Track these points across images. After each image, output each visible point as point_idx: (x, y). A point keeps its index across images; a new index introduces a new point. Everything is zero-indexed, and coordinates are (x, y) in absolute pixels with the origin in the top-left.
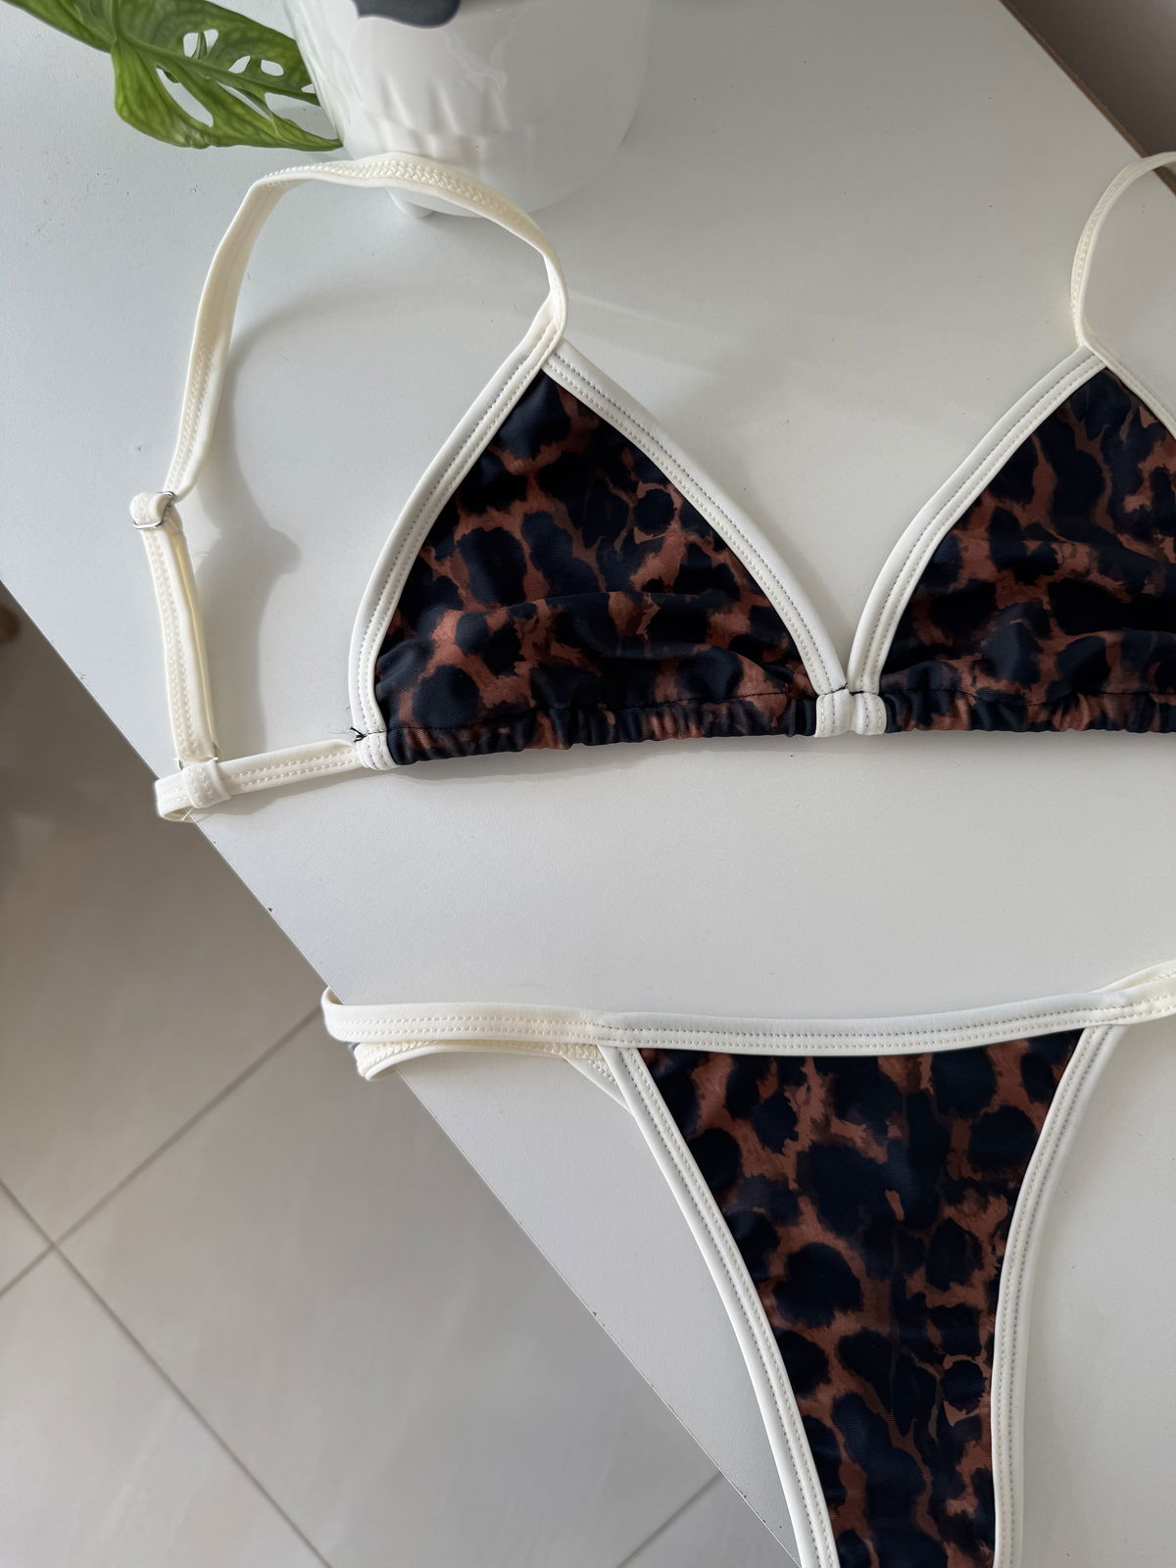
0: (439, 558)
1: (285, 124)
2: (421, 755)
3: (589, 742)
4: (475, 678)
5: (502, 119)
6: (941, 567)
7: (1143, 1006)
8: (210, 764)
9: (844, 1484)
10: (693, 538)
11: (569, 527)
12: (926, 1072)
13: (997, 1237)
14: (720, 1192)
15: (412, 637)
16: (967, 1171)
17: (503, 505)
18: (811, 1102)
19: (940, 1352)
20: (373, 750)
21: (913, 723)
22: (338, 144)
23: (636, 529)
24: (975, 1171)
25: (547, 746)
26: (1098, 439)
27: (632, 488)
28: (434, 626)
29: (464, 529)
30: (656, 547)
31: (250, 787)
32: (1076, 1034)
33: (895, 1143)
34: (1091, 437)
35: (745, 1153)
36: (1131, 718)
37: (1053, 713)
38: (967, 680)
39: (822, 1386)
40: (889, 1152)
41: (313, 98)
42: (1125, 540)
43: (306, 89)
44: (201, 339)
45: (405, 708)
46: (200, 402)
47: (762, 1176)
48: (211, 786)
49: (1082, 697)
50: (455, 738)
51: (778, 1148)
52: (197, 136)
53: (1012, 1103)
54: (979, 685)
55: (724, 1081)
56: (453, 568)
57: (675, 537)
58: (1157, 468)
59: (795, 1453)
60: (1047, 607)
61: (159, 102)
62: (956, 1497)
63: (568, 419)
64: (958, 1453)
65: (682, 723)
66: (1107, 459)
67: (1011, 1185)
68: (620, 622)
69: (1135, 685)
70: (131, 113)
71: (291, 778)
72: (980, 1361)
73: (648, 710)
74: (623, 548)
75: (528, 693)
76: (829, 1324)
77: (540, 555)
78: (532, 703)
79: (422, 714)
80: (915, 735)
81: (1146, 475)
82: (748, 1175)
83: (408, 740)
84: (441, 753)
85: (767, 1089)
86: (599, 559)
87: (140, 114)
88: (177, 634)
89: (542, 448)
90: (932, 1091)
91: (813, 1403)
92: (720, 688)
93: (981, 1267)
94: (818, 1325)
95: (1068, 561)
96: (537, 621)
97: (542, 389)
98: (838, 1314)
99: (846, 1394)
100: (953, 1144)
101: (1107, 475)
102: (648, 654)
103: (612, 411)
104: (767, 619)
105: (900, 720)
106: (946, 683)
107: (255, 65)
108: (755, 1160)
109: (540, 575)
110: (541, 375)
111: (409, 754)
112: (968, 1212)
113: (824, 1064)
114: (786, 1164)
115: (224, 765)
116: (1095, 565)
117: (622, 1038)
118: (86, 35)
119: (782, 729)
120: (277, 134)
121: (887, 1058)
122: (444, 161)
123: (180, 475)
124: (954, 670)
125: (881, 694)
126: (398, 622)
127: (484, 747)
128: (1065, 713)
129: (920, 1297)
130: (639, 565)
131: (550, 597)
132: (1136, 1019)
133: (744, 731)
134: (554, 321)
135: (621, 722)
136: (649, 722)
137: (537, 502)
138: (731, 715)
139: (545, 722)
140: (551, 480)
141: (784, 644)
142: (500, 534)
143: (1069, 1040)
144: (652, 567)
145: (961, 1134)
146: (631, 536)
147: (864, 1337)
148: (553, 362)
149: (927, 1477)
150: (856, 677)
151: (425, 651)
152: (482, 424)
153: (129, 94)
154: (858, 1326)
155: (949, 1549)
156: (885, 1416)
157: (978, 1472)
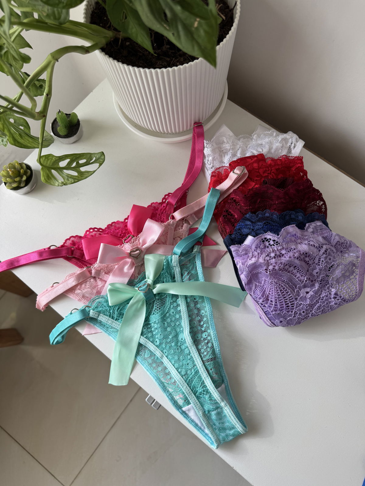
61: (52, 178)
153: (45, 177)
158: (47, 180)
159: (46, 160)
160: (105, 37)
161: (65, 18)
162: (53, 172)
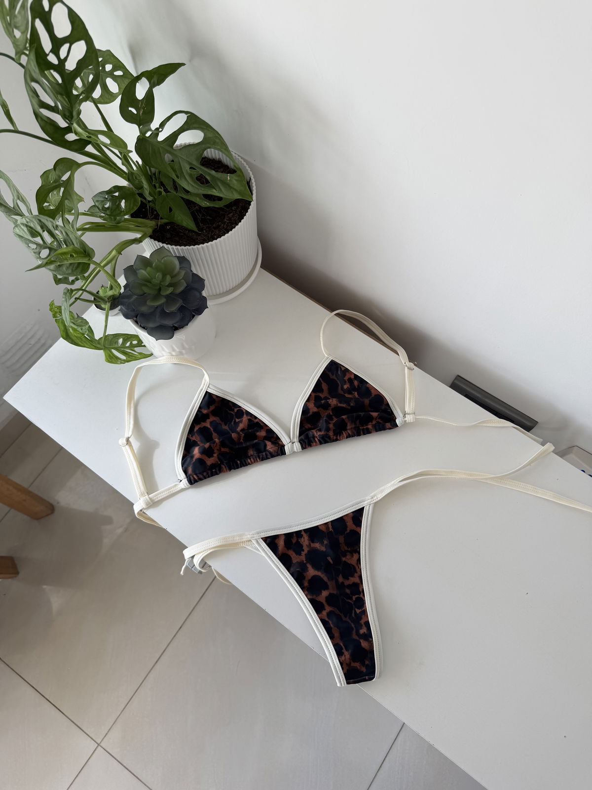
0: (192, 436)
1: (140, 353)
2: (196, 481)
3: (235, 469)
4: (205, 460)
5: (187, 346)
6: (305, 411)
7: (375, 498)
8: (147, 496)
9: (334, 633)
11: (221, 422)
12: (330, 526)
13: (358, 564)
14: (288, 569)
15: (189, 455)
16: (346, 548)
17: (204, 421)
18: (305, 541)
19: (351, 596)
20: (184, 483)
21: (307, 446)
22: (152, 355)
24: (348, 548)
25: (224, 472)
27: (234, 410)
28: (193, 451)
29: (196, 429)
30: (241, 422)
31: (157, 500)
32: (363, 508)
33: (326, 544)
34: (333, 375)
35: (292, 558)
36: (355, 433)
37: (337, 436)
38: (315, 434)
39: (324, 611)
40: (325, 547)
41: (144, 346)
42: (347, 395)
43: (143, 344)
44: (128, 401)
46: (130, 416)
47: (297, 562)
48: (148, 501)
49: (343, 431)
50: (203, 475)
51: (300, 555)
52: (122, 361)
53: (352, 529)
54: (318, 434)
55: (283, 541)
56: (196, 438)
57: (245, 418)
58: (349, 378)
59: (320, 629)
60: (331, 414)
61: (113, 357)
62: (361, 629)
63: (214, 399)
64: (361, 619)
65: (255, 459)
66: (338, 379)
67: (358, 550)
68: (236, 440)
69: (353, 426)
70: (108, 360)
71: (166, 495)
72: (361, 596)
73: (247, 458)
74: (234, 424)
75: (218, 461)
76: (321, 595)
77: (216, 430)
78: (219, 463)
79: (194, 471)
80: (310, 448)
81: (346, 380)
82: (294, 563)
83: (192, 478)
84: (201, 479)
85: (294, 540)
86: (229, 427)
87: (110, 360)
88: (134, 468)
89: (210, 407)
90: (332, 530)
91: (322, 616)
92: (262, 449)
93: (357, 573)
94: (319, 595)
95: (332, 403)
96: (216, 444)
97: (208, 394)
98: (323, 591)
99: (330, 611)
100: (340, 542)
101: (339, 382)
102: (244, 445)
103: (224, 395)
104: (270, 432)
105: (304, 446)
106: (312, 436)
107: (131, 343)
108: (295, 558)
109: (216, 434)
110: (207, 392)
111: (193, 482)
112: (348, 558)
113: (306, 531)
114: (303, 558)
115: (151, 496)
116: (338, 403)
117: (257, 537)
118: (98, 349)
119: (278, 455)
120: (139, 357)
121: (320, 525)
122: (177, 355)
123: (129, 432)
124: (312, 432)
125: (299, 442)
126: (185, 453)
127: (210, 476)
128: (340, 436)
129: (343, 583)
130: (238, 426)
131: (219, 439)
132: (375, 501)
133: (270, 457)
134: (207, 381)
135: (241, 463)
136: (248, 461)
137: (212, 418)
138: (266, 455)
139: (223, 466)
140: (214, 413)
141: (275, 436)
142: (205, 428)
143: (361, 510)
144: (241, 426)
145: (341, 539)
146: (235, 420)
147: (330, 595)
148: (209, 389)
149: (353, 626)
150: (293, 439)
151: (192, 457)
152: (196, 405)
153: (108, 358)
154: (328, 593)
155: (361, 641)
156: (340, 614)
157: (366, 622)
159: (106, 340)
160: (150, 227)
162: (113, 351)
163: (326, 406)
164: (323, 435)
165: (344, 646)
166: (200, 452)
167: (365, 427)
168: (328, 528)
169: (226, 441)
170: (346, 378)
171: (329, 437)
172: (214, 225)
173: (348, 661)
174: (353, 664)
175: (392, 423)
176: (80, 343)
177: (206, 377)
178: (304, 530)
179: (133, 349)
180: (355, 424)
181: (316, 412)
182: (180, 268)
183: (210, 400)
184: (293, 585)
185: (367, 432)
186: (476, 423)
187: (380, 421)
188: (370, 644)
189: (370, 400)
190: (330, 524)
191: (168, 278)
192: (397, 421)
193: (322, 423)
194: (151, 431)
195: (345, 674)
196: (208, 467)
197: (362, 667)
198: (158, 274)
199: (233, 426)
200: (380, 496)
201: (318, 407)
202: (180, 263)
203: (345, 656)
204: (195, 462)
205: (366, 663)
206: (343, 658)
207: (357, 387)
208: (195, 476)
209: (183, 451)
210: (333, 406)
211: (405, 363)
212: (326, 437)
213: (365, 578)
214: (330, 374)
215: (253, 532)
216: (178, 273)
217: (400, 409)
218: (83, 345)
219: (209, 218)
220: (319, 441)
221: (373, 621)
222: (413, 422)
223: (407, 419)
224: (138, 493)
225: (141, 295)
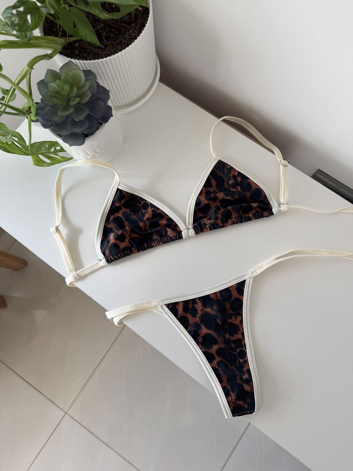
0: (108, 225)
1: (62, 157)
2: (112, 261)
3: (143, 250)
4: (119, 244)
5: (98, 151)
6: (198, 203)
7: (255, 273)
8: (75, 272)
9: (222, 378)
10: (153, 209)
11: (131, 213)
12: (219, 295)
13: (241, 324)
14: (186, 327)
15: (106, 240)
16: (231, 312)
17: (118, 212)
18: (199, 306)
19: (235, 349)
20: (103, 262)
21: (200, 232)
22: (72, 158)
23: (143, 210)
24: (233, 312)
25: (135, 253)
26: (222, 172)
27: (140, 203)
28: (110, 237)
29: (112, 218)
30: (147, 212)
31: (83, 275)
32: (245, 281)
33: (216, 310)
34: (220, 172)
35: (189, 319)
36: (239, 220)
37: (224, 224)
38: (206, 222)
39: (214, 361)
40: (215, 312)
42: (232, 189)
43: (63, 150)
44: (56, 197)
45: (107, 253)
46: (59, 208)
47: (193, 322)
48: (76, 277)
49: (229, 219)
50: (118, 256)
51: (195, 317)
52: (48, 165)
53: (236, 297)
54: (209, 222)
55: (182, 307)
56: (111, 226)
57: (150, 210)
58: (233, 175)
59: (211, 374)
60: (219, 205)
61: (40, 161)
62: (244, 375)
63: (124, 195)
64: (243, 367)
65: (159, 243)
66: (224, 176)
67: (241, 313)
68: (143, 227)
69: (237, 215)
70: (36, 164)
71: (90, 272)
72: (244, 349)
73: (152, 242)
74: (141, 214)
75: (129, 244)
76: (212, 348)
77: (127, 219)
78: (130, 246)
79: (110, 253)
80: (201, 234)
81: (231, 177)
82: (191, 323)
84: (116, 259)
85: (190, 306)
86: (137, 217)
87: (38, 164)
88: (64, 251)
89: (122, 201)
90: (221, 298)
91: (213, 364)
92: (164, 234)
93: (240, 331)
94: (210, 349)
95: (220, 196)
96: (127, 231)
97: (119, 191)
98: (213, 346)
99: (219, 361)
100: (227, 307)
101: (225, 178)
102: (149, 232)
103: (132, 191)
104: (170, 220)
105: (197, 232)
106: (203, 223)
107: (55, 149)
108: (192, 320)
109: (127, 223)
110: (118, 189)
111: (110, 261)
112: (233, 320)
113: (200, 299)
114: (197, 319)
115: (77, 272)
116: (225, 196)
117: (161, 303)
118: (26, 154)
119: (176, 239)
120: (62, 160)
121: (210, 294)
122: (90, 159)
123: (58, 222)
124: (204, 221)
125: (193, 228)
126: (103, 238)
127: (123, 256)
128: (226, 223)
129: (229, 339)
130: (144, 216)
131: (129, 227)
132: (254, 275)
133: (170, 241)
134: (117, 179)
135: (148, 245)
136: (153, 244)
138: (167, 239)
139: (133, 249)
140: (125, 205)
141: (174, 224)
142: (118, 217)
143: (243, 283)
145: (228, 305)
146: (142, 211)
147: (220, 349)
148: (119, 186)
149: (237, 372)
150: (188, 226)
151: (109, 242)
152: (110, 199)
153: (35, 161)
154: (218, 347)
155: (244, 385)
156: (228, 363)
157: (247, 369)
158: (37, 163)
159: (32, 147)
160: (60, 44)
161: (31, 36)
162: (40, 156)
163: (215, 199)
164: (212, 223)
165: (231, 389)
166: (114, 239)
167: (246, 216)
168: (217, 296)
169: (135, 228)
170: (231, 175)
171: (217, 225)
172: (117, 42)
173: (234, 401)
174: (237, 402)
175: (269, 212)
176: (12, 151)
177: (117, 176)
178: (198, 298)
179: (56, 153)
180: (239, 213)
181: (206, 204)
182: (86, 80)
183: (120, 195)
184: (190, 341)
185: (249, 219)
186: (338, 210)
187: (259, 210)
188: (251, 388)
189: (251, 193)
190: (218, 294)
191: (75, 89)
192: (274, 210)
193: (211, 213)
194: (76, 220)
195: (231, 410)
196: (121, 250)
197: (245, 404)
198: (66, 86)
199: (141, 216)
200: (259, 271)
201: (208, 200)
202: (86, 76)
203: (231, 397)
204: (111, 246)
205: (247, 401)
206: (230, 398)
207: (240, 182)
208: (111, 257)
209: (101, 237)
210: (220, 198)
211: (280, 161)
212: (215, 225)
213: (247, 335)
214: (218, 172)
215: (158, 300)
216: (84, 85)
217: (275, 200)
218: (14, 152)
219: (113, 35)
220: (210, 227)
221: (253, 369)
222: (287, 211)
223: (281, 208)
224: (67, 270)
225: (53, 107)
